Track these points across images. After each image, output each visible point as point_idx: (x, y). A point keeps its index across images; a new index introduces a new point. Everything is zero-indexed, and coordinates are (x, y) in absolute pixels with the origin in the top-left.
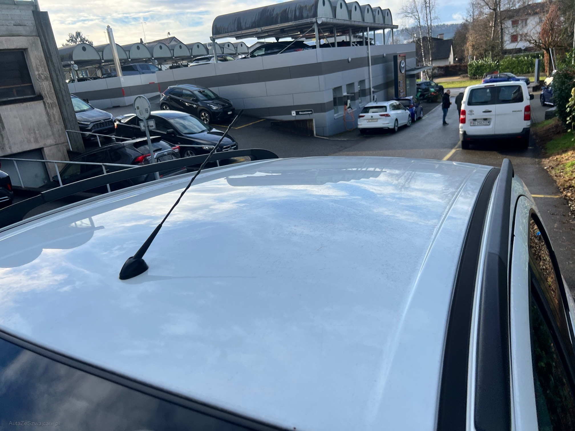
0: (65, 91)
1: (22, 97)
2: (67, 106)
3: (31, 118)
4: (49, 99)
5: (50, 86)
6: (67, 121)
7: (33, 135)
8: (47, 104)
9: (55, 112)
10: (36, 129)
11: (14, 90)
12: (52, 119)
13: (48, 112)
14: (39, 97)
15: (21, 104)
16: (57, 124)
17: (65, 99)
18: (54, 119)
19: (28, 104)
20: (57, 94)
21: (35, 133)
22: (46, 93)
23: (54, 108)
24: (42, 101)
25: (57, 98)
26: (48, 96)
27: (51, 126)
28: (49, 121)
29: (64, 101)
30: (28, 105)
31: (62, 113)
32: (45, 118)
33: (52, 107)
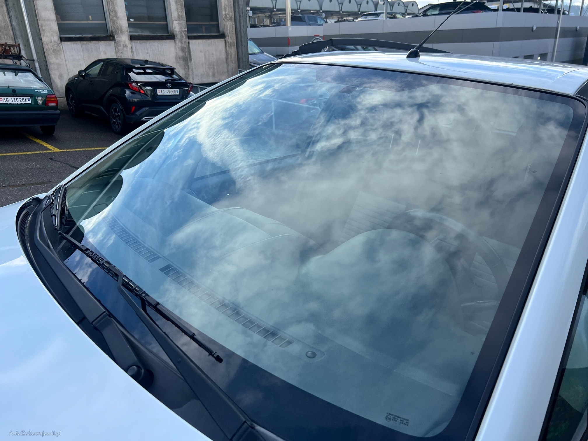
0: (244, 32)
1: (209, 34)
2: (243, 47)
3: (213, 54)
4: (230, 38)
5: (232, 27)
6: (241, 61)
7: (211, 70)
8: (227, 43)
9: (233, 51)
10: (215, 65)
11: (204, 27)
12: (229, 57)
13: (227, 50)
14: (222, 36)
15: (207, 40)
16: (232, 63)
17: (243, 40)
18: (231, 57)
19: (213, 41)
20: (237, 34)
21: (214, 68)
22: (228, 32)
23: (233, 47)
24: (223, 40)
25: (237, 38)
26: (229, 36)
27: (227, 63)
28: (227, 58)
29: (241, 41)
30: (213, 42)
31: (238, 53)
32: (223, 56)
33: (231, 46)
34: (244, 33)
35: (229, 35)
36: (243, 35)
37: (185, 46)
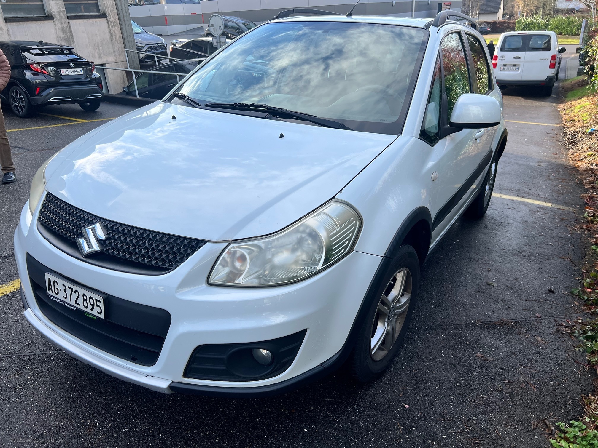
0: (126, 11)
1: (88, 14)
2: (127, 26)
3: (96, 35)
4: (112, 18)
5: (113, 6)
6: (126, 40)
7: (97, 51)
8: (110, 23)
9: (117, 30)
10: (100, 46)
11: (82, 6)
12: (114, 37)
13: (110, 30)
14: (103, 15)
15: (88, 20)
16: (118, 43)
17: (126, 19)
18: (116, 37)
19: (94, 20)
20: (119, 14)
21: (99, 49)
22: (110, 11)
23: (116, 27)
24: (105, 19)
25: (119, 17)
27: (112, 43)
28: (112, 39)
29: (124, 20)
30: (94, 22)
31: (122, 32)
32: (108, 36)
33: (114, 26)
34: (126, 13)
35: (111, 14)
36: (125, 14)
37: (66, 27)
